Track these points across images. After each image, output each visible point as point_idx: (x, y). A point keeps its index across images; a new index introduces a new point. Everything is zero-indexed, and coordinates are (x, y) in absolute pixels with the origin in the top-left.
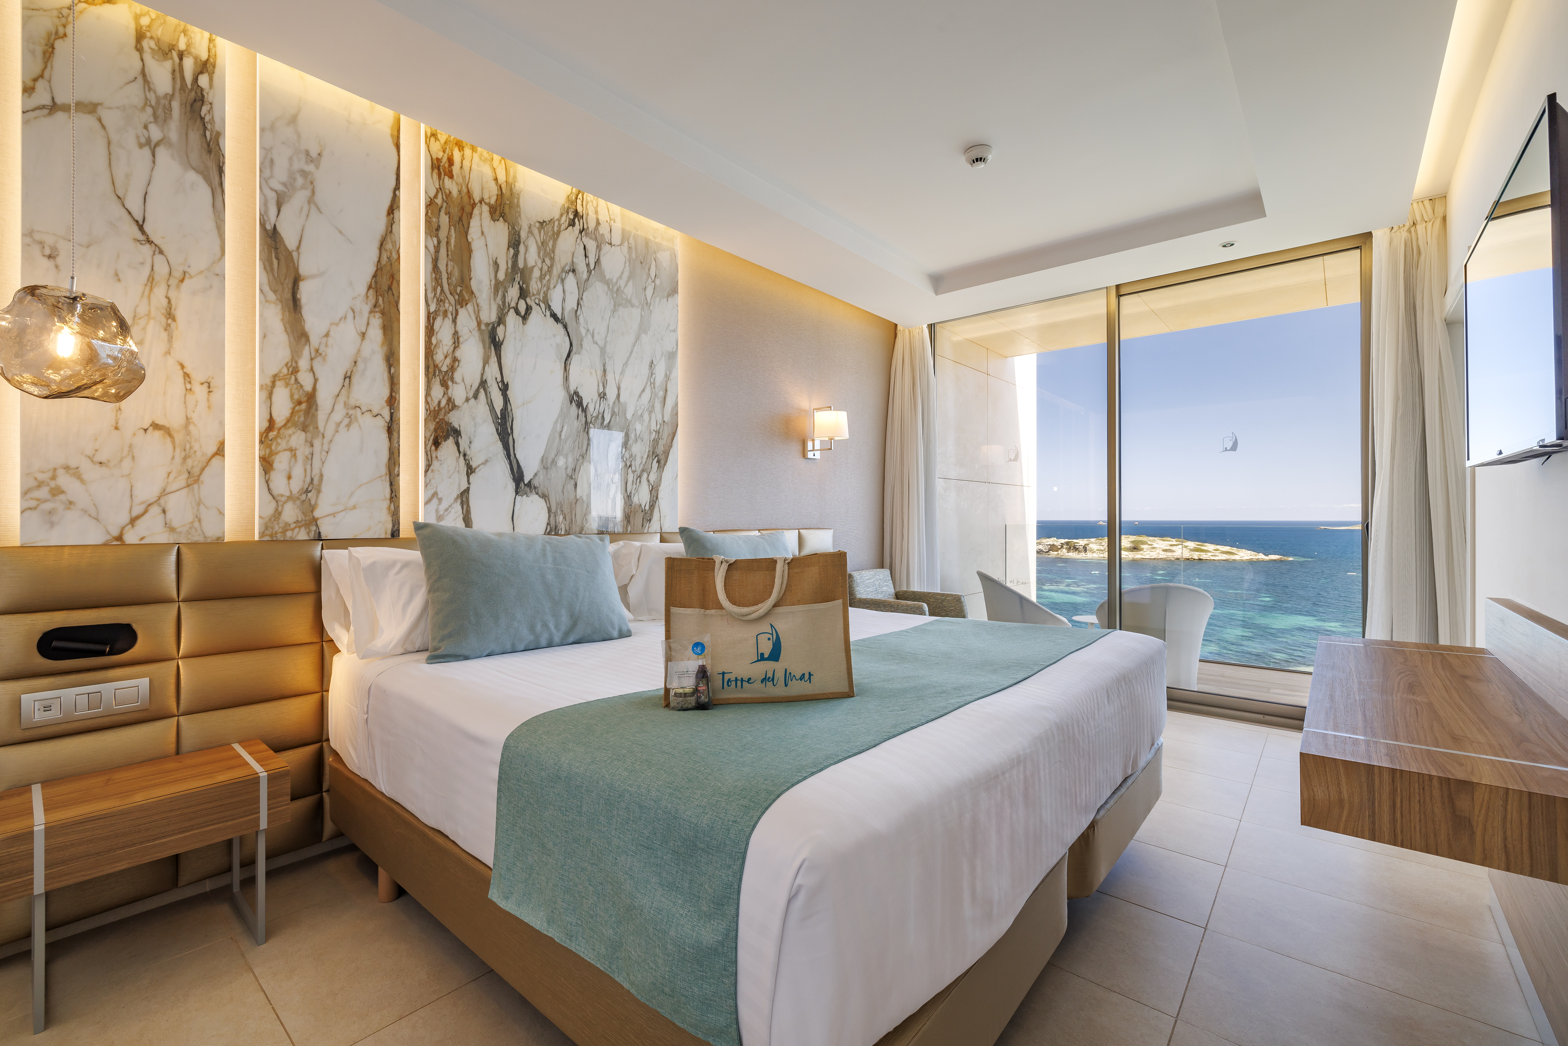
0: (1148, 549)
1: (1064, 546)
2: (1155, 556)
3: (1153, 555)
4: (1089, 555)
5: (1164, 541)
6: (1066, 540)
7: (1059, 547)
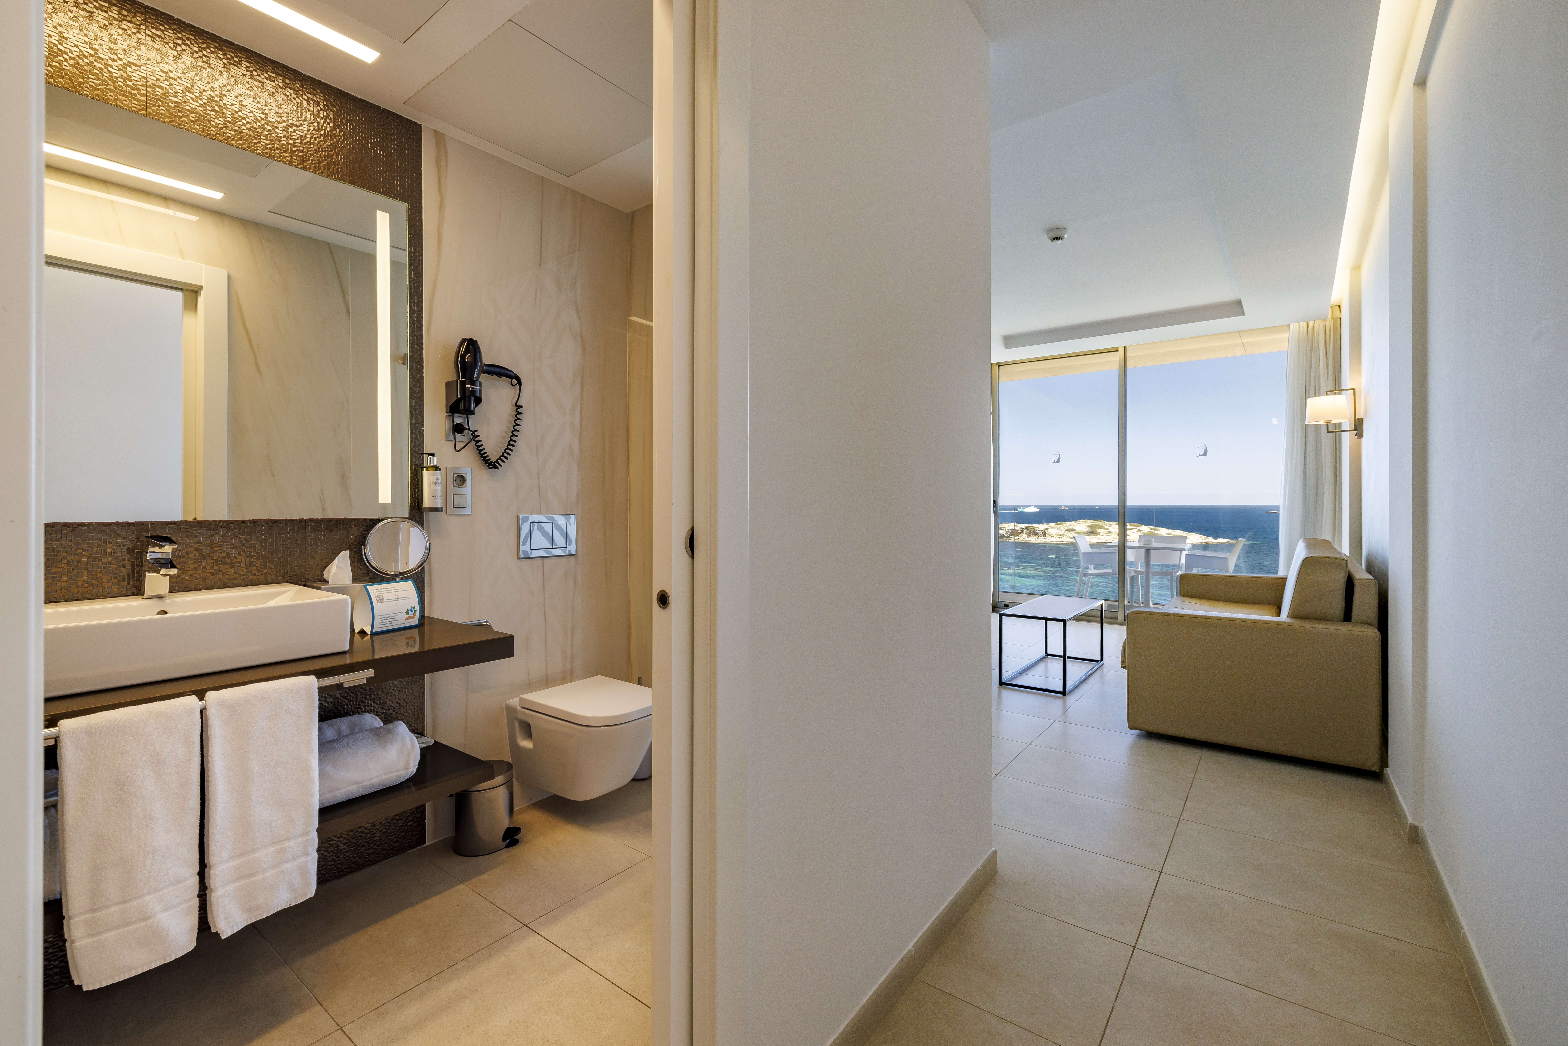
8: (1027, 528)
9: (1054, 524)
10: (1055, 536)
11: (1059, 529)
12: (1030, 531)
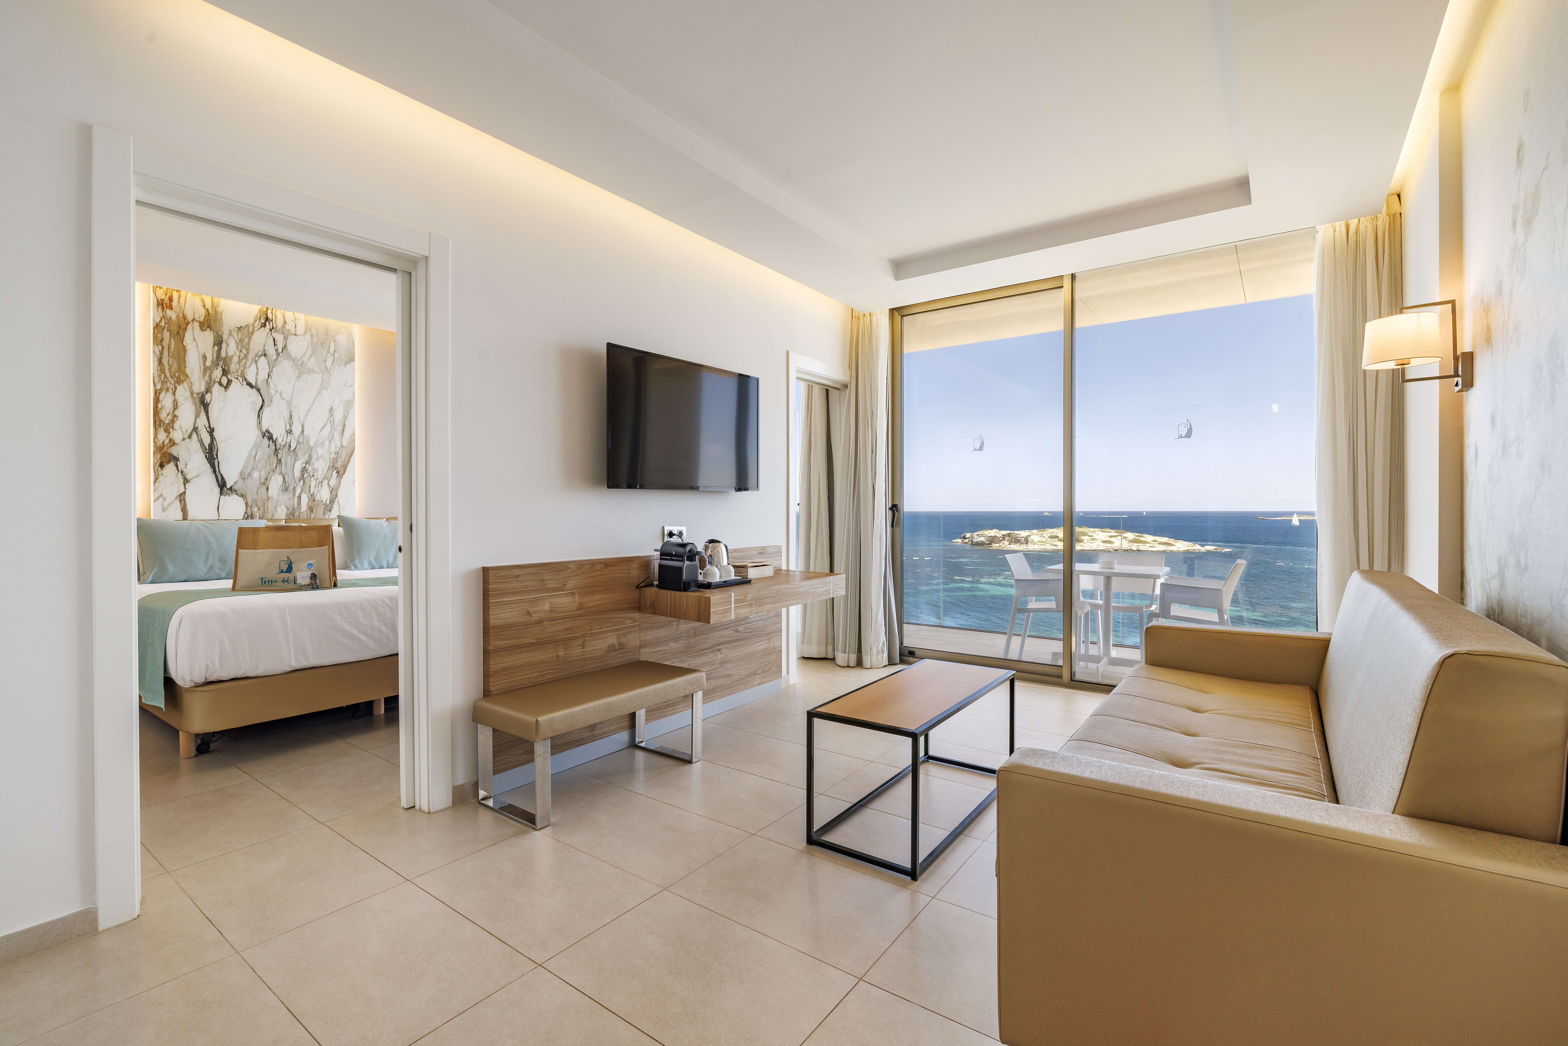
0: (1088, 540)
1: (1006, 538)
3: (1093, 546)
4: (1031, 547)
5: (1104, 532)
6: (1008, 532)
7: (1000, 539)
8: (1009, 535)
9: (1036, 531)
12: (1012, 538)
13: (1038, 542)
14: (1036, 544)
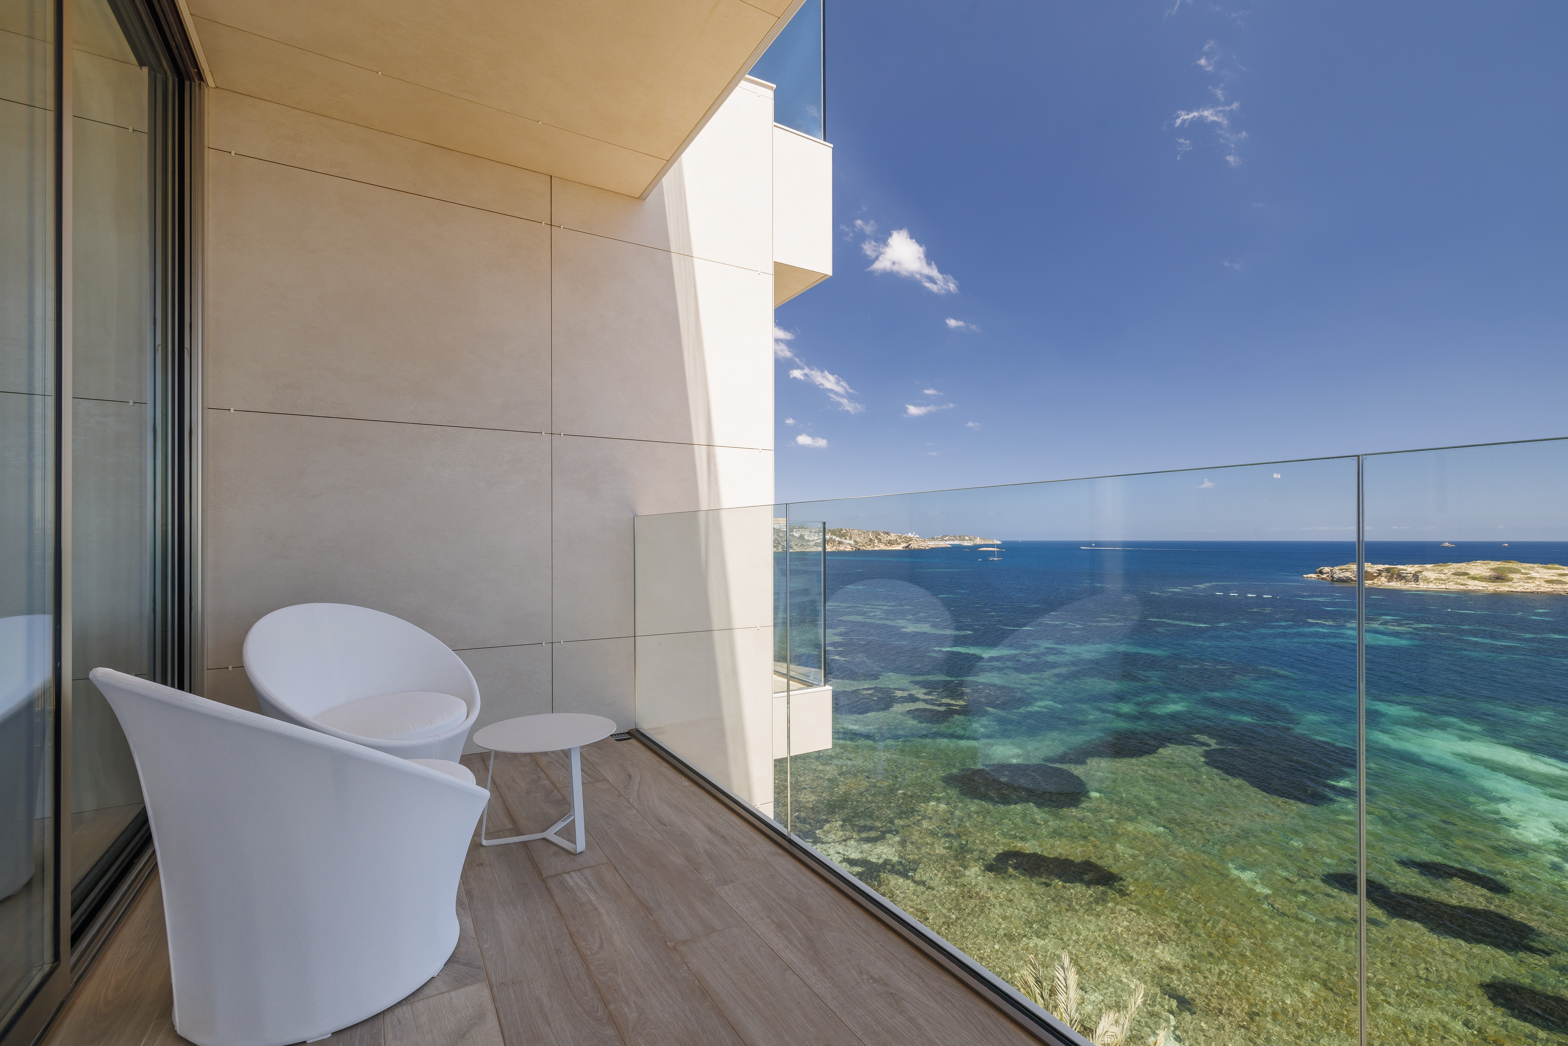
0: (1520, 579)
1: (1383, 574)
2: (1534, 589)
3: (1531, 587)
4: (1422, 586)
5: (1549, 568)
6: (1387, 566)
7: (1375, 574)
8: (1388, 570)
9: (1432, 565)
10: (1435, 581)
11: (1441, 572)
12: (1392, 574)
13: (1435, 579)
14: (1431, 582)
